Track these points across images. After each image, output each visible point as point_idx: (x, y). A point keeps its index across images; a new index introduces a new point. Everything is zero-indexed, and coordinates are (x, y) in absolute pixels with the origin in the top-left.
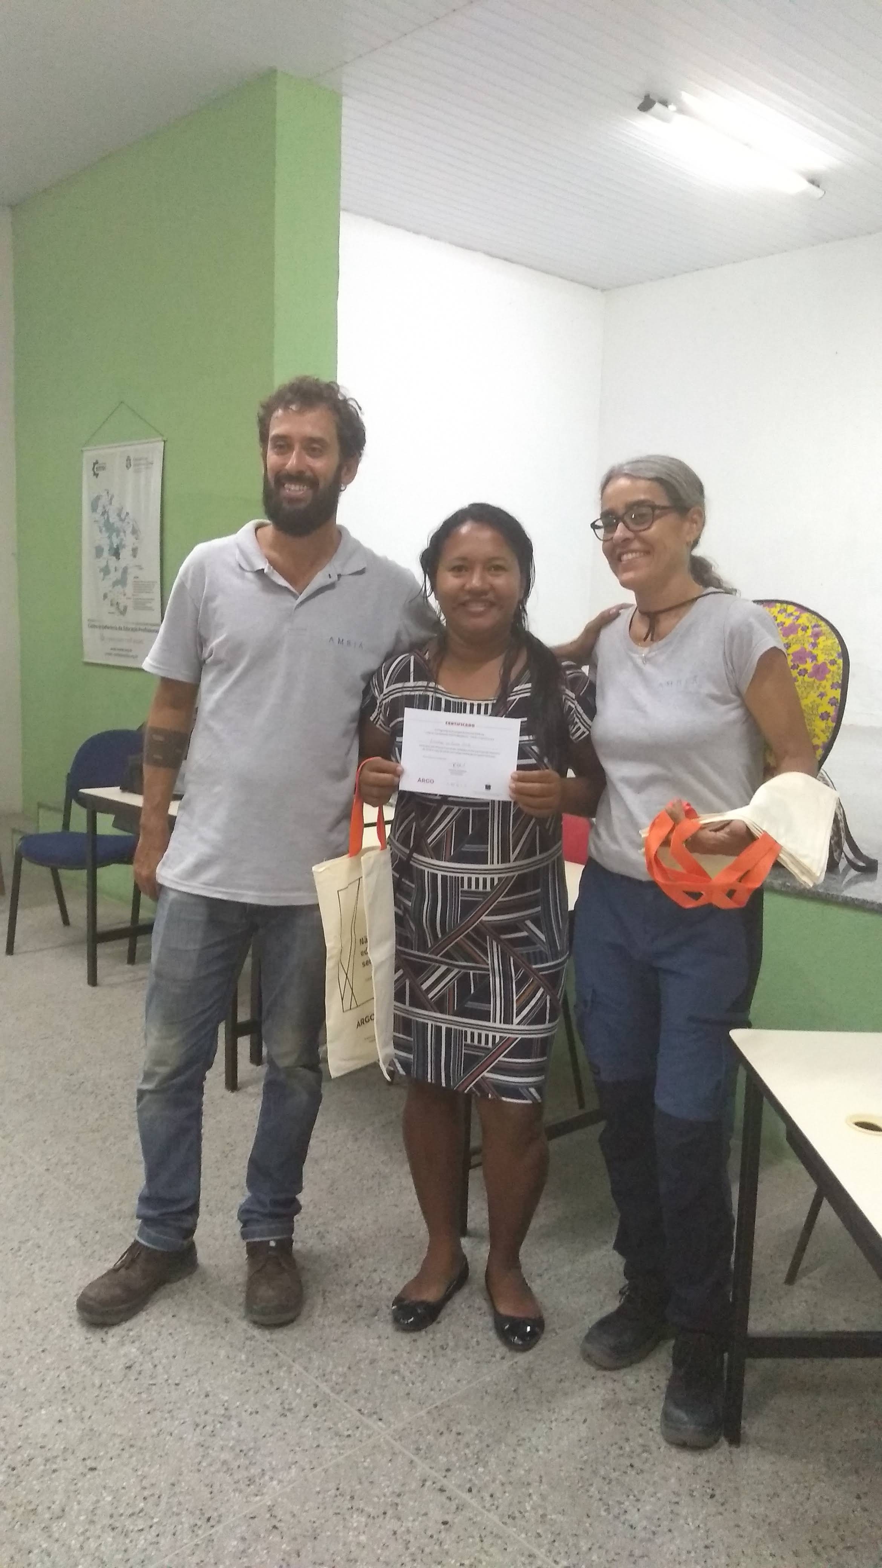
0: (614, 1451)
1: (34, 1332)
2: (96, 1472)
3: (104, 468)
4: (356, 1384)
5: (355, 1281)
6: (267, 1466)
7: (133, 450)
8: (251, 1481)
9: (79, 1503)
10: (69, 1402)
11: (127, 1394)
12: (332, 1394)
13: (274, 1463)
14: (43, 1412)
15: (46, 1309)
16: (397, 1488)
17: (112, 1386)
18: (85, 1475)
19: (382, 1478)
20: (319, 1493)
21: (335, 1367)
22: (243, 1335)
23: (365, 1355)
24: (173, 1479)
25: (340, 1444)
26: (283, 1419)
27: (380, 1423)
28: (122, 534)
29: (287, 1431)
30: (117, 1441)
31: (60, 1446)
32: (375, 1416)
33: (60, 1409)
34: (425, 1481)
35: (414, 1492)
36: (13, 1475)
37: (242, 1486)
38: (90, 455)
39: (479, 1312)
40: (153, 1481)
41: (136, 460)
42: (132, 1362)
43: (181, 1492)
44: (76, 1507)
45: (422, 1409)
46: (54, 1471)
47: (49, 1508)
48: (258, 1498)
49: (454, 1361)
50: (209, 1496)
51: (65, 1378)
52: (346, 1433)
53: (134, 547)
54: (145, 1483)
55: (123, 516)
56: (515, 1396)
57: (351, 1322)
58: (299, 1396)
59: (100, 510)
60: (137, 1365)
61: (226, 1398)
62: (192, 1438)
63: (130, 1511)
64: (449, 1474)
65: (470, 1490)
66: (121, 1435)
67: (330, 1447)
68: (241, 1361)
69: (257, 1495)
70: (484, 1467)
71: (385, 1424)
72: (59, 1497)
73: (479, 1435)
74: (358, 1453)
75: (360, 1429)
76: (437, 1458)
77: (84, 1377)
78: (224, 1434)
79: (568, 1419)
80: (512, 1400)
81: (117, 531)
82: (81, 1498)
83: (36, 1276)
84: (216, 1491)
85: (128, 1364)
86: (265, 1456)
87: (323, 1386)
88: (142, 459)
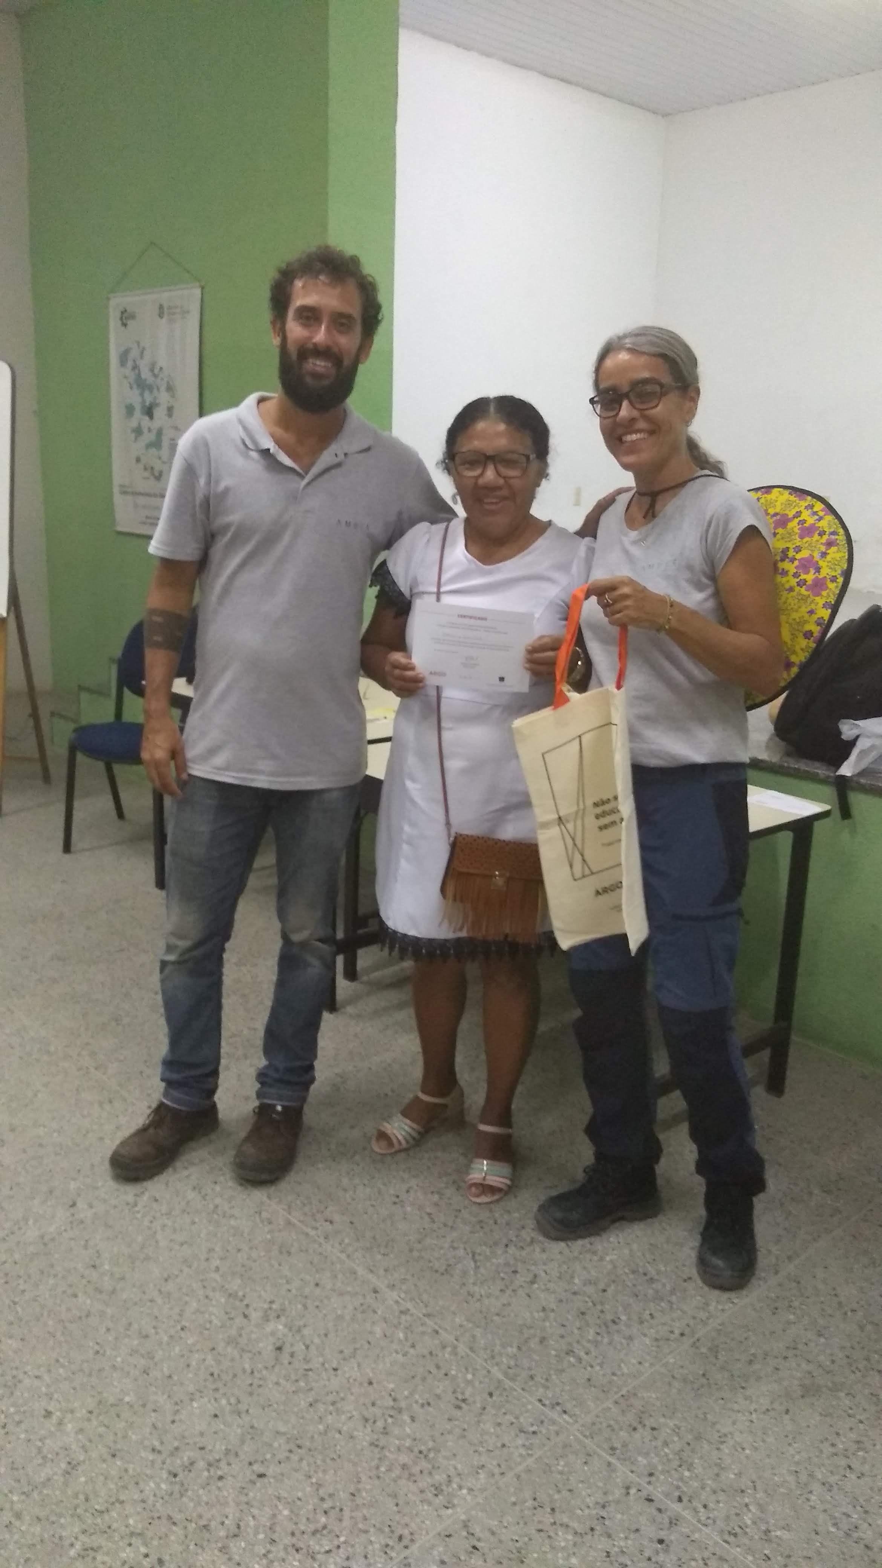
0: (827, 1449)
1: (168, 1306)
2: (266, 1480)
3: (132, 317)
4: (530, 1369)
5: (505, 1241)
6: (452, 1472)
7: (165, 296)
8: (438, 1490)
9: (253, 1517)
10: (221, 1391)
11: (282, 1381)
12: (507, 1381)
13: (459, 1466)
14: (195, 1405)
15: (177, 1276)
16: (599, 1497)
17: (264, 1372)
18: (254, 1483)
19: (580, 1485)
20: (514, 1504)
21: (504, 1346)
22: (395, 1307)
23: (532, 1331)
24: (352, 1489)
25: (527, 1444)
26: (459, 1413)
27: (565, 1417)
28: (155, 390)
29: (466, 1426)
30: (282, 1440)
31: (220, 1447)
32: (558, 1408)
33: (213, 1401)
34: (628, 1488)
35: (618, 1502)
36: (176, 1483)
37: (430, 1496)
38: (117, 302)
39: (646, 1278)
40: (331, 1491)
41: (170, 308)
42: (281, 1341)
43: (364, 1504)
44: (252, 1523)
45: (607, 1398)
46: (221, 1478)
47: (223, 1523)
48: (450, 1511)
49: (630, 1338)
50: (395, 1508)
51: (213, 1363)
52: (531, 1429)
53: (170, 405)
54: (322, 1492)
55: (156, 371)
56: (704, 1381)
57: (508, 1292)
58: (469, 1382)
59: (130, 364)
60: (287, 1345)
61: (392, 1386)
62: (364, 1436)
63: (312, 1527)
64: (653, 1479)
65: (680, 1500)
66: (284, 1434)
67: (517, 1447)
68: (400, 1341)
69: (447, 1508)
70: (689, 1470)
71: (571, 1416)
72: (231, 1511)
73: (676, 1430)
74: (549, 1453)
75: (545, 1424)
76: (636, 1460)
77: (232, 1360)
78: (396, 1431)
79: (768, 1410)
80: (702, 1386)
81: (150, 388)
82: (255, 1511)
83: (159, 1237)
84: (401, 1502)
85: (278, 1345)
86: (446, 1458)
87: (495, 1370)
88: (176, 307)
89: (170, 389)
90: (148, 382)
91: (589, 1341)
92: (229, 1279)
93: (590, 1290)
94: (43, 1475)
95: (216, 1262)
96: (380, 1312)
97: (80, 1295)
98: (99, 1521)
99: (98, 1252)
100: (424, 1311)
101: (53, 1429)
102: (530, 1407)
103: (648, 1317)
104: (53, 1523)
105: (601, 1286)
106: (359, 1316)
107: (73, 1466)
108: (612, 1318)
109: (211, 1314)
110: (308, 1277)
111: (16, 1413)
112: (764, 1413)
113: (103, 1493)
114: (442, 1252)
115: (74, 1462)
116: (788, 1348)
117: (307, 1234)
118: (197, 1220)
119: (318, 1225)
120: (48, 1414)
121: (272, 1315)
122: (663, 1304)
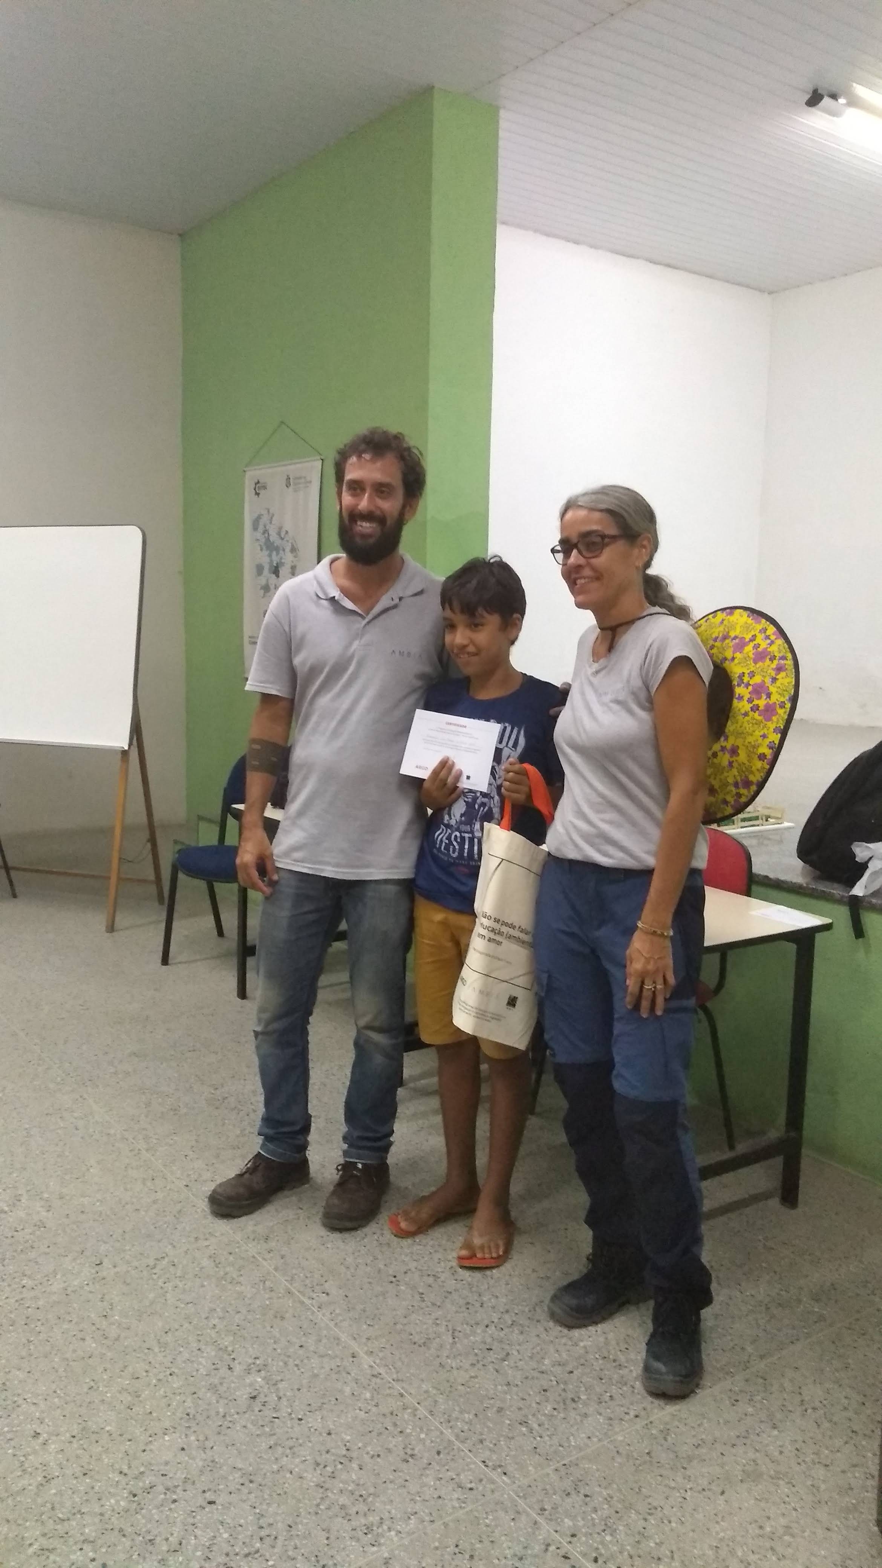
0: (753, 1530)
1: (164, 1354)
2: (214, 1507)
3: (265, 488)
4: (481, 1434)
5: (486, 1322)
6: (386, 1515)
7: (293, 469)
8: (369, 1530)
9: (196, 1537)
10: (192, 1430)
11: (249, 1425)
12: (457, 1443)
13: (393, 1511)
14: (167, 1438)
15: (177, 1330)
16: (518, 1549)
17: (236, 1416)
18: (204, 1508)
19: (503, 1538)
20: (437, 1548)
21: (462, 1412)
22: (369, 1371)
23: (492, 1402)
24: (290, 1521)
25: (462, 1497)
26: (404, 1466)
27: (504, 1478)
28: (281, 552)
29: (408, 1478)
30: (237, 1475)
31: (181, 1475)
32: (499, 1470)
33: (183, 1437)
34: (548, 1545)
35: (536, 1556)
36: (134, 1502)
37: (360, 1534)
38: (252, 475)
39: (614, 1364)
40: (271, 1521)
41: (295, 479)
42: (257, 1392)
43: (298, 1535)
44: (193, 1542)
45: (549, 1466)
46: (175, 1501)
47: (167, 1539)
48: (375, 1549)
49: (586, 1415)
50: (326, 1542)
51: (191, 1405)
52: (469, 1486)
53: (293, 562)
54: (262, 1522)
55: (283, 534)
56: (647, 1459)
57: (479, 1366)
58: (423, 1441)
59: (261, 528)
60: (262, 1395)
61: (349, 1438)
62: (312, 1477)
63: (246, 1550)
64: (575, 1539)
65: (596, 1560)
66: (240, 1469)
67: (451, 1500)
68: (366, 1400)
69: (373, 1545)
70: (611, 1535)
71: (510, 1478)
72: (177, 1530)
73: (608, 1500)
74: (480, 1508)
75: (484, 1482)
76: (562, 1521)
77: (209, 1404)
78: (344, 1476)
79: (704, 1490)
80: (645, 1463)
81: (277, 549)
82: (198, 1532)
83: (169, 1296)
84: (332, 1537)
85: (253, 1395)
86: (384, 1503)
87: (448, 1432)
88: (300, 478)
89: (293, 550)
90: (275, 545)
91: (545, 1415)
92: (223, 1336)
93: (558, 1370)
94: (20, 1485)
95: (215, 1321)
96: (353, 1375)
97: (88, 1338)
98: (59, 1527)
99: (111, 1304)
100: (395, 1376)
101: (37, 1447)
102: (473, 1466)
103: (607, 1399)
104: (19, 1525)
105: (569, 1369)
106: (334, 1376)
107: (48, 1480)
108: (573, 1396)
109: (200, 1363)
110: (294, 1340)
111: (8, 1432)
112: (699, 1492)
113: (68, 1504)
114: (425, 1327)
115: (49, 1477)
116: (738, 1437)
117: (302, 1303)
118: (205, 1283)
119: (314, 1296)
120: (37, 1435)
121: (254, 1368)
122: (625, 1388)
